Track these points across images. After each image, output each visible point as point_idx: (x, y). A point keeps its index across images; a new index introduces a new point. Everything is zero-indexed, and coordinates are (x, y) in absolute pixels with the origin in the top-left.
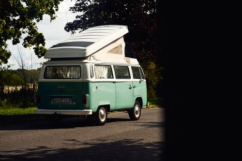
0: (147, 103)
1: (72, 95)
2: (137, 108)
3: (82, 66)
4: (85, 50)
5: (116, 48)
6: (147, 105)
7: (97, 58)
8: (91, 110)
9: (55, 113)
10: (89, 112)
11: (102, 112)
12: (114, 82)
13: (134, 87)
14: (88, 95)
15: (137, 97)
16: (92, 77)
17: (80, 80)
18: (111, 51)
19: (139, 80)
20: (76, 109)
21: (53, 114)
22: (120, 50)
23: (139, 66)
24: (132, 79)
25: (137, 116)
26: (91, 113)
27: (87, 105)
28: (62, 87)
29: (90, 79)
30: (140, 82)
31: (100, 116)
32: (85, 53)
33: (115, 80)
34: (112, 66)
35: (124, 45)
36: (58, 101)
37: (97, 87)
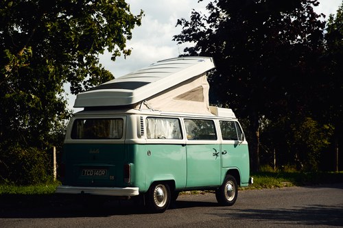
0: (250, 179)
1: (109, 164)
2: (229, 187)
3: (124, 118)
4: (131, 94)
5: (192, 91)
6: (250, 182)
7: (154, 107)
8: (137, 189)
9: (83, 192)
10: (133, 191)
11: (160, 191)
12: (183, 145)
13: (223, 153)
14: (131, 164)
15: (228, 169)
16: (139, 136)
17: (122, 141)
18: (182, 97)
19: (233, 142)
20: (114, 187)
21: (78, 194)
22: (200, 95)
23: (237, 120)
24: (220, 140)
25: (230, 199)
26: (137, 193)
27: (130, 181)
28: (95, 152)
29: (136, 139)
30: (235, 145)
31: (155, 198)
32: (131, 99)
33: (185, 141)
34: (182, 120)
35: (207, 87)
36: (89, 173)
37: (149, 153)
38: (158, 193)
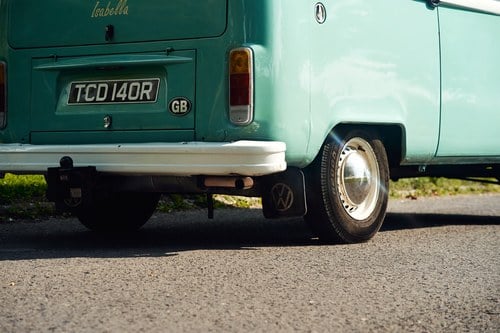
11: (357, 162)
12: (430, 3)
14: (257, 48)
20: (186, 140)
26: (277, 164)
27: (253, 114)
28: (110, 12)
31: (342, 189)
36: (93, 92)
38: (348, 172)
